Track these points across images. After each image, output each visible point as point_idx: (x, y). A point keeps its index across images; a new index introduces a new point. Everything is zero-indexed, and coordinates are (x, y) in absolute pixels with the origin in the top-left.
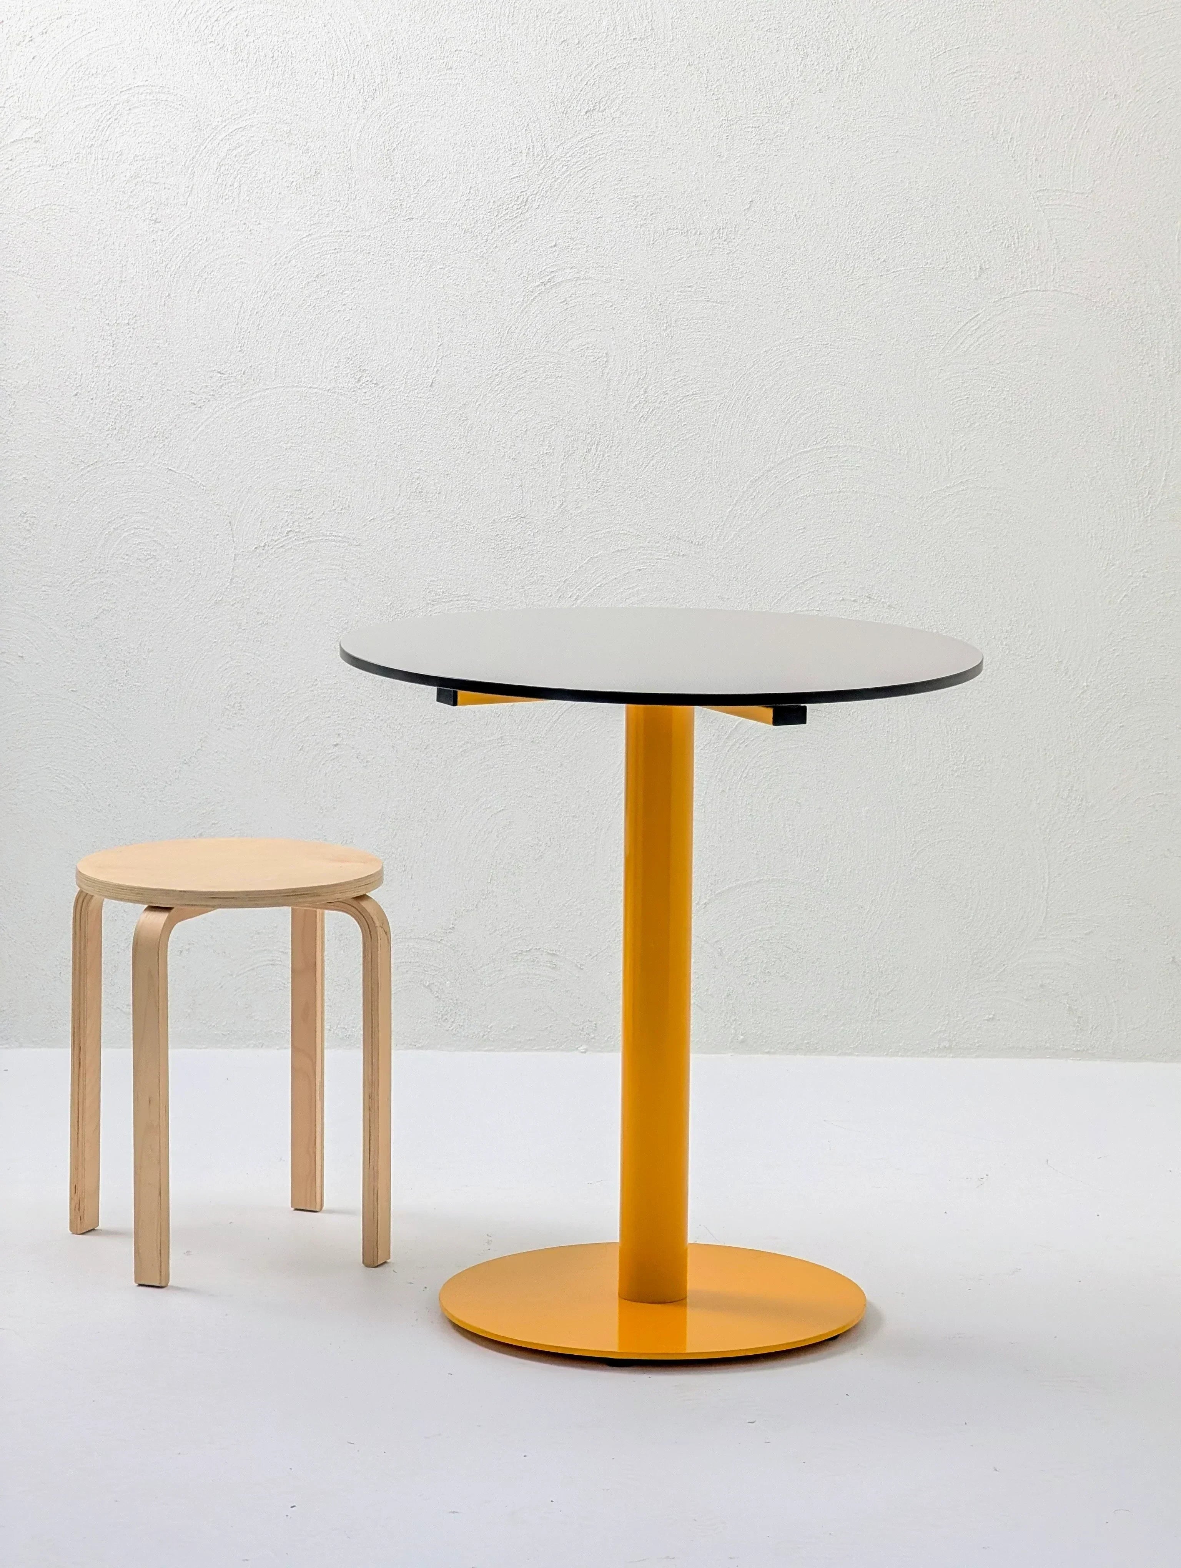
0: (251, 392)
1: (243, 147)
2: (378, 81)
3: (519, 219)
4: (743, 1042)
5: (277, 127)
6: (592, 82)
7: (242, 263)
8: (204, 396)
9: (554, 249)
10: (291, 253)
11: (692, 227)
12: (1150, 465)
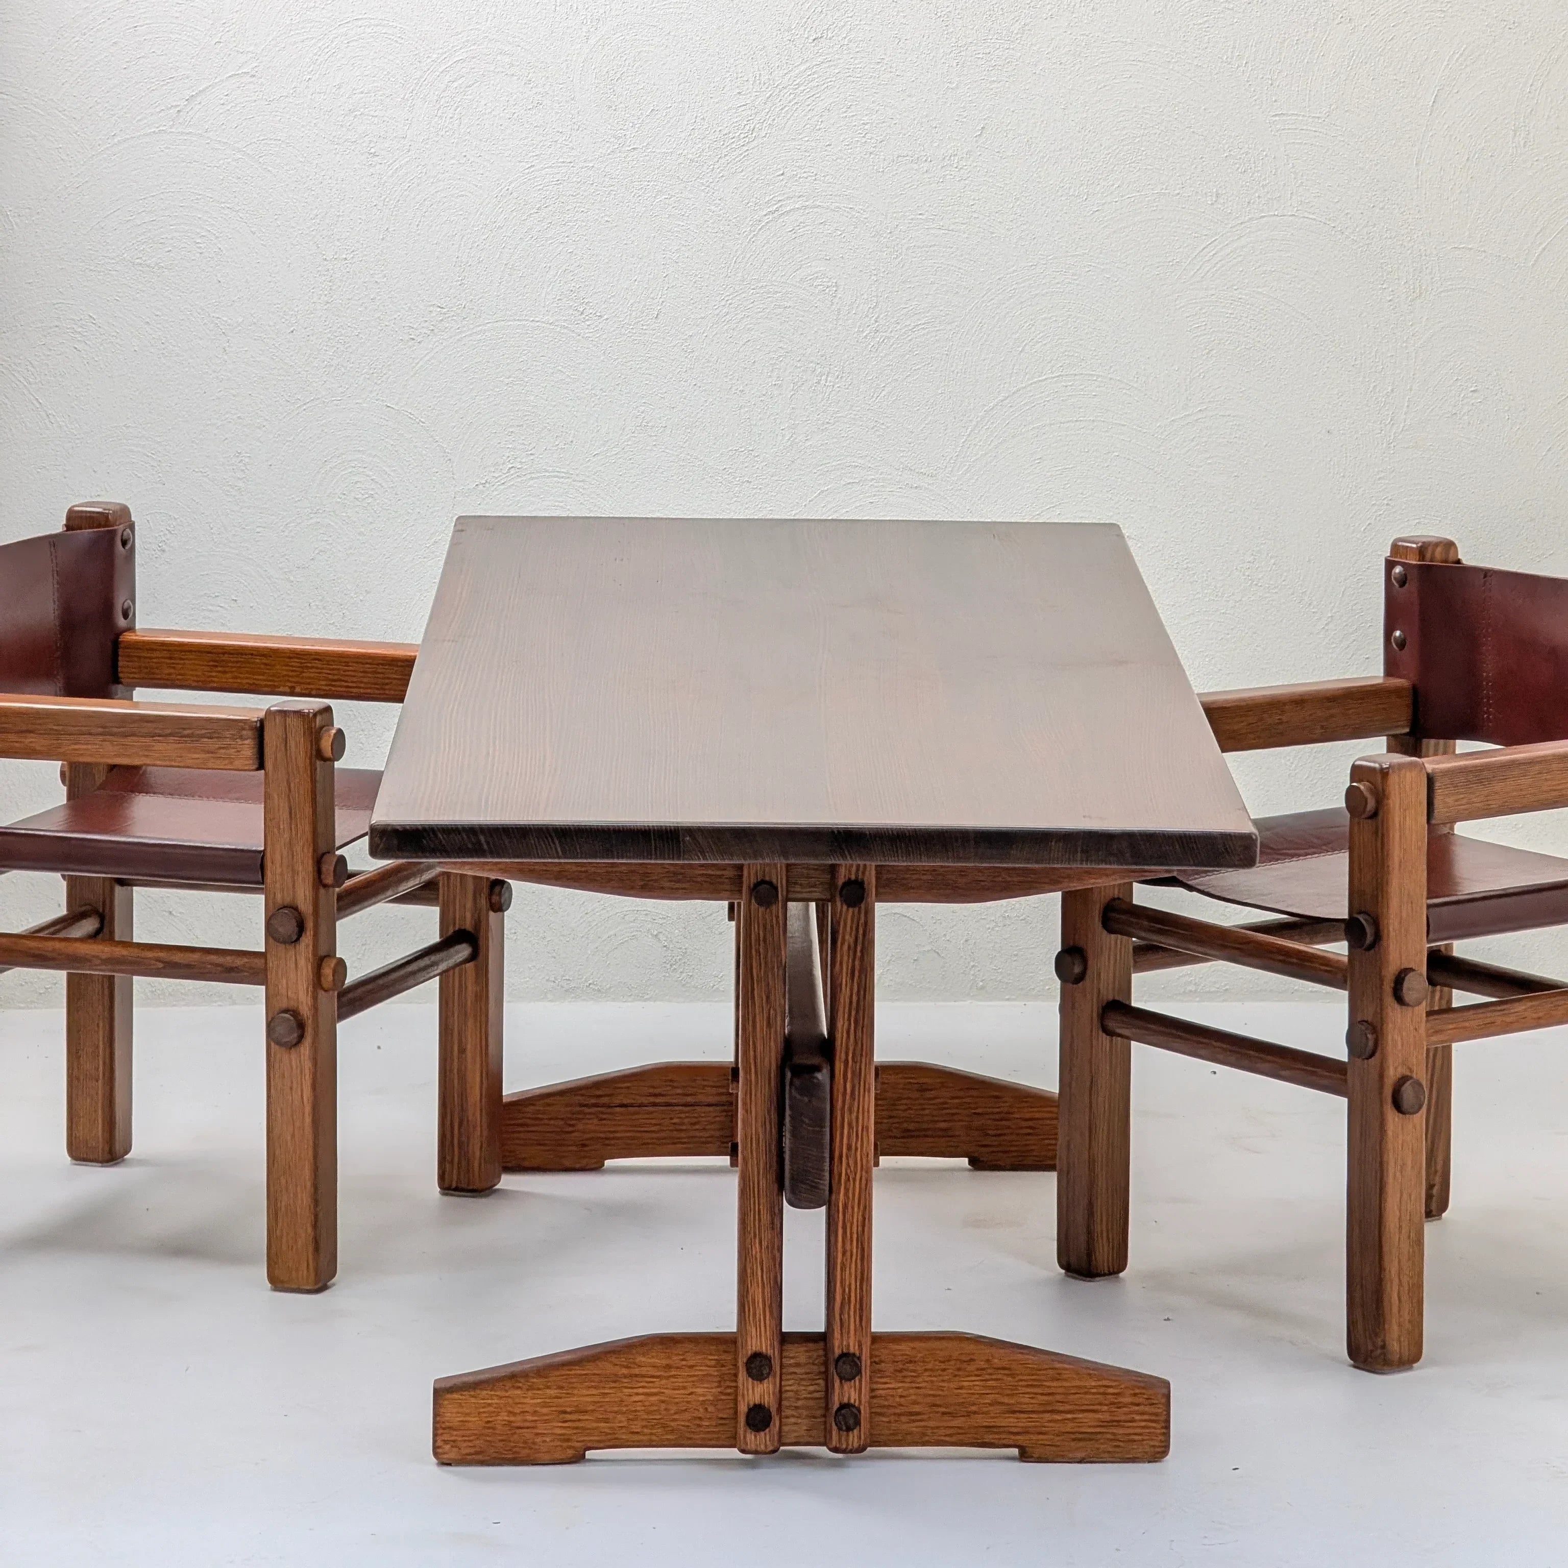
0: (471, 326)
1: (464, 79)
2: (602, 11)
3: (745, 148)
4: (982, 988)
5: (499, 58)
6: (820, 9)
8: (425, 330)
9: (781, 177)
10: (513, 185)
11: (923, 153)
12: (1392, 390)
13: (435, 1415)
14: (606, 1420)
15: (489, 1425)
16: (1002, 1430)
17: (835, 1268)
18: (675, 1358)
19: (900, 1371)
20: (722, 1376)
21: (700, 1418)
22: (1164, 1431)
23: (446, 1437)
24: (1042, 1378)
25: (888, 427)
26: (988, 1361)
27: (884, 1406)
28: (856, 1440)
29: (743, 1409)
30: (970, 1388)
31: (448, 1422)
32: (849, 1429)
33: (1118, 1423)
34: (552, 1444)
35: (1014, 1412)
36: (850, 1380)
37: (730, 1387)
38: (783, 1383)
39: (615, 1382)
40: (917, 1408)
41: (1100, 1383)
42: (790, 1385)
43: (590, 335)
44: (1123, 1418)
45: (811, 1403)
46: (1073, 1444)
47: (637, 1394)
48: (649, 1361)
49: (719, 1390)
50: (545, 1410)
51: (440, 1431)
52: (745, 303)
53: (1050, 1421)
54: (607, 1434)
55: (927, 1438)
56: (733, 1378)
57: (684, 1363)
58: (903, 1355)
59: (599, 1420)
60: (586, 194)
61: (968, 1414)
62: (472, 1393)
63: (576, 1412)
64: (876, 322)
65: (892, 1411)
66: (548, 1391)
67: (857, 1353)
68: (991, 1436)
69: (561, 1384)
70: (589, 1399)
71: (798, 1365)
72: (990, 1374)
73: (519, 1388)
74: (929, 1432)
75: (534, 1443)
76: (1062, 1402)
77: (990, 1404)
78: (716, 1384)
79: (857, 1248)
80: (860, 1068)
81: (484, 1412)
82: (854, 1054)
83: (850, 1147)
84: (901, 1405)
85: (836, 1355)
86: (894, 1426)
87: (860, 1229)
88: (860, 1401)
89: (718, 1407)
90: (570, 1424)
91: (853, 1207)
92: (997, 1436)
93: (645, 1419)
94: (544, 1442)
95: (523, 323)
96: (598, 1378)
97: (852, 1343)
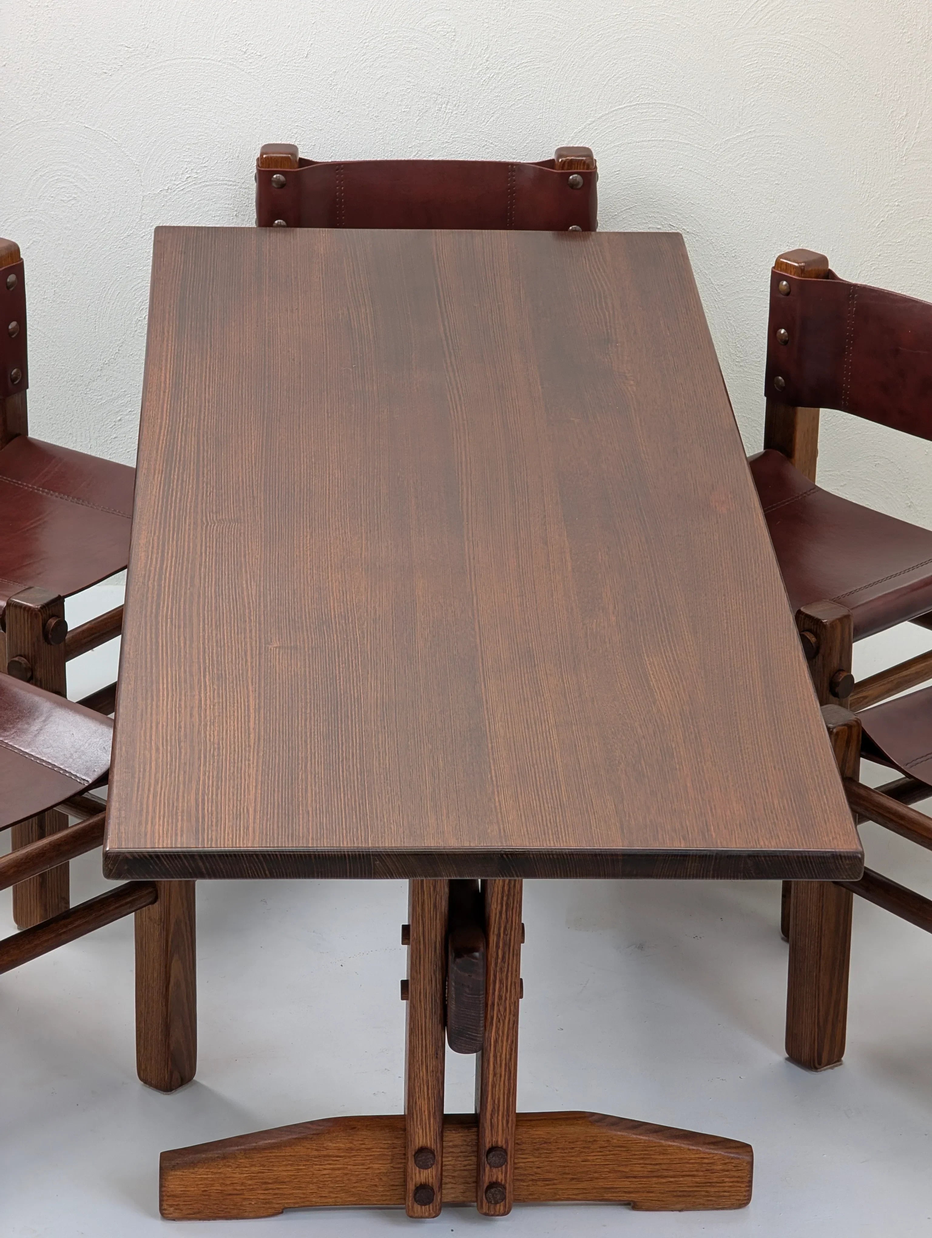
13: (161, 1186)
14: (300, 1188)
15: (204, 1193)
16: (618, 1190)
17: (487, 1084)
18: (355, 1143)
19: (538, 1149)
20: (393, 1156)
21: (376, 1186)
22: (748, 1188)
23: (171, 1202)
24: (652, 1153)
27: (524, 1175)
28: (502, 1206)
29: (411, 1187)
30: (593, 1161)
31: (172, 1191)
32: (496, 1203)
33: (711, 1184)
34: (256, 1206)
35: (627, 1177)
36: (498, 1167)
38: (444, 1160)
39: (308, 1161)
40: (551, 1176)
41: (697, 1156)
42: (449, 1161)
43: (252, 71)
44: (715, 1180)
45: (466, 1173)
46: (674, 1199)
47: (325, 1169)
48: (335, 1145)
49: (392, 1165)
50: (250, 1182)
51: (165, 1198)
52: (379, 46)
53: (656, 1183)
54: (301, 1198)
55: (558, 1197)
56: (403, 1157)
57: (363, 1146)
58: (539, 1138)
59: (294, 1188)
61: (591, 1180)
62: (191, 1171)
63: (275, 1182)
64: (487, 61)
66: (253, 1169)
67: (504, 1147)
68: (610, 1195)
70: (285, 1174)
71: (455, 1146)
72: (610, 1151)
73: (229, 1166)
75: (242, 1205)
76: (667, 1170)
77: (609, 1172)
78: (389, 1162)
79: (505, 1071)
80: (510, 940)
81: (201, 1184)
82: (505, 929)
83: (500, 997)
84: (536, 1173)
85: (487, 1148)
86: (532, 1189)
87: (508, 1057)
88: (506, 1180)
89: (390, 1177)
90: (271, 1191)
91: (502, 1042)
92: (615, 1195)
93: (332, 1187)
94: (250, 1204)
95: (197, 60)
96: (293, 1159)
97: (500, 1140)
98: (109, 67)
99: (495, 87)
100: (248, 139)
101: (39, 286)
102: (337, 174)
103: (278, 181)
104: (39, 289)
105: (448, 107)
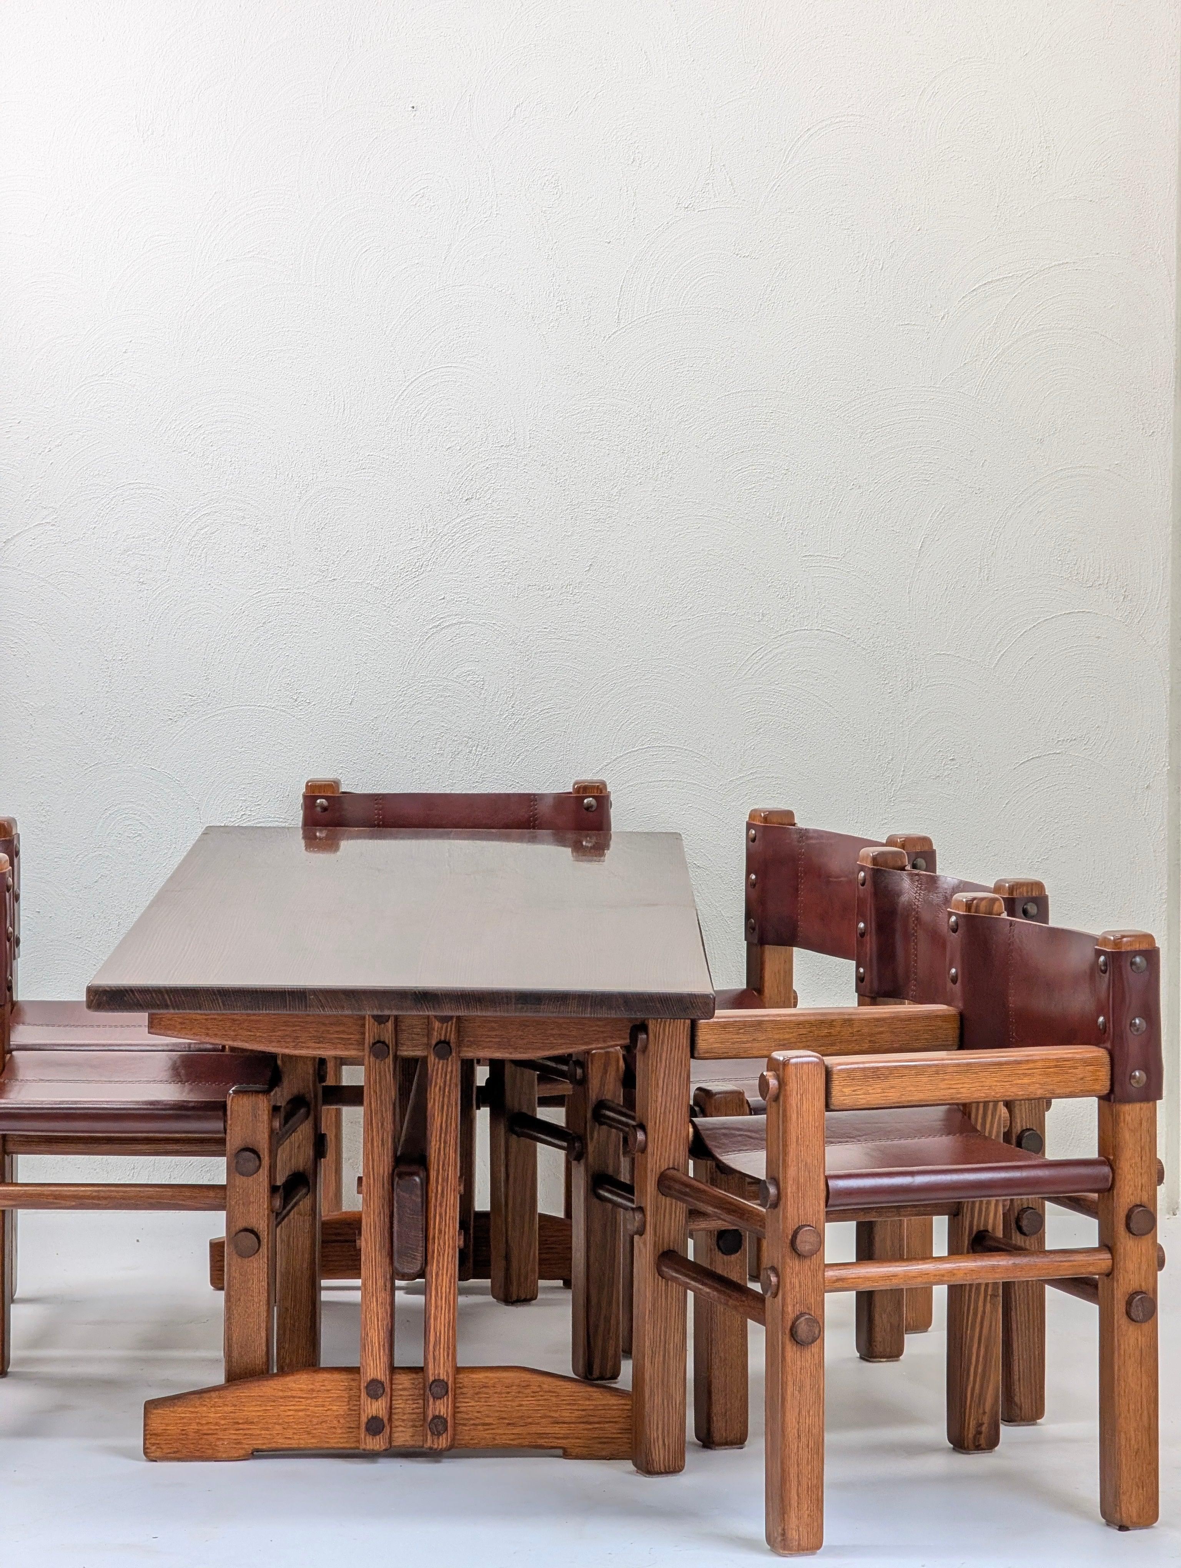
0: (214, 710)
1: (208, 528)
2: (310, 478)
5: (234, 513)
6: (470, 477)
7: (208, 613)
8: (179, 713)
9: (443, 601)
10: (245, 606)
11: (547, 583)
12: (892, 759)
13: (145, 1425)
14: (267, 1429)
15: (184, 1432)
16: (550, 1435)
17: (430, 1318)
18: (316, 1384)
19: (477, 1394)
20: (349, 1397)
21: (334, 1428)
23: (153, 1441)
24: (579, 1398)
25: (522, 785)
26: (540, 1386)
27: (467, 1419)
28: (444, 1441)
29: (364, 1419)
30: (527, 1405)
31: (154, 1430)
32: (439, 1434)
34: (227, 1446)
35: (558, 1423)
36: (440, 1399)
37: (355, 1405)
38: (394, 1402)
39: (274, 1401)
40: (488, 1421)
42: (398, 1404)
43: (302, 717)
45: (414, 1416)
46: (599, 1446)
47: (290, 1410)
48: (298, 1386)
49: (347, 1407)
50: (223, 1422)
51: (148, 1437)
52: (416, 694)
53: (584, 1430)
54: (268, 1439)
56: (358, 1399)
57: (323, 1388)
58: (479, 1381)
59: (262, 1429)
60: (298, 612)
61: (526, 1425)
62: (171, 1409)
63: (245, 1423)
64: (513, 707)
65: (472, 1422)
66: (226, 1409)
67: (445, 1378)
68: (542, 1441)
69: (234, 1403)
70: (255, 1414)
71: (404, 1389)
72: (542, 1396)
73: (205, 1405)
74: (497, 1437)
75: (216, 1446)
76: (593, 1416)
77: (541, 1418)
78: (346, 1404)
79: (445, 1304)
80: (448, 1175)
81: (180, 1423)
82: (444, 1165)
83: (440, 1231)
84: (477, 1418)
85: (431, 1381)
86: (473, 1433)
87: (448, 1290)
88: (447, 1414)
89: (347, 1419)
90: (241, 1432)
91: (443, 1275)
92: (547, 1440)
93: (295, 1428)
94: (223, 1444)
95: (252, 707)
96: (262, 1399)
97: (441, 1372)
98: (174, 714)
99: (520, 732)
100: (297, 779)
101: (105, 918)
102: (376, 804)
103: (321, 806)
104: (104, 921)
105: (478, 749)
